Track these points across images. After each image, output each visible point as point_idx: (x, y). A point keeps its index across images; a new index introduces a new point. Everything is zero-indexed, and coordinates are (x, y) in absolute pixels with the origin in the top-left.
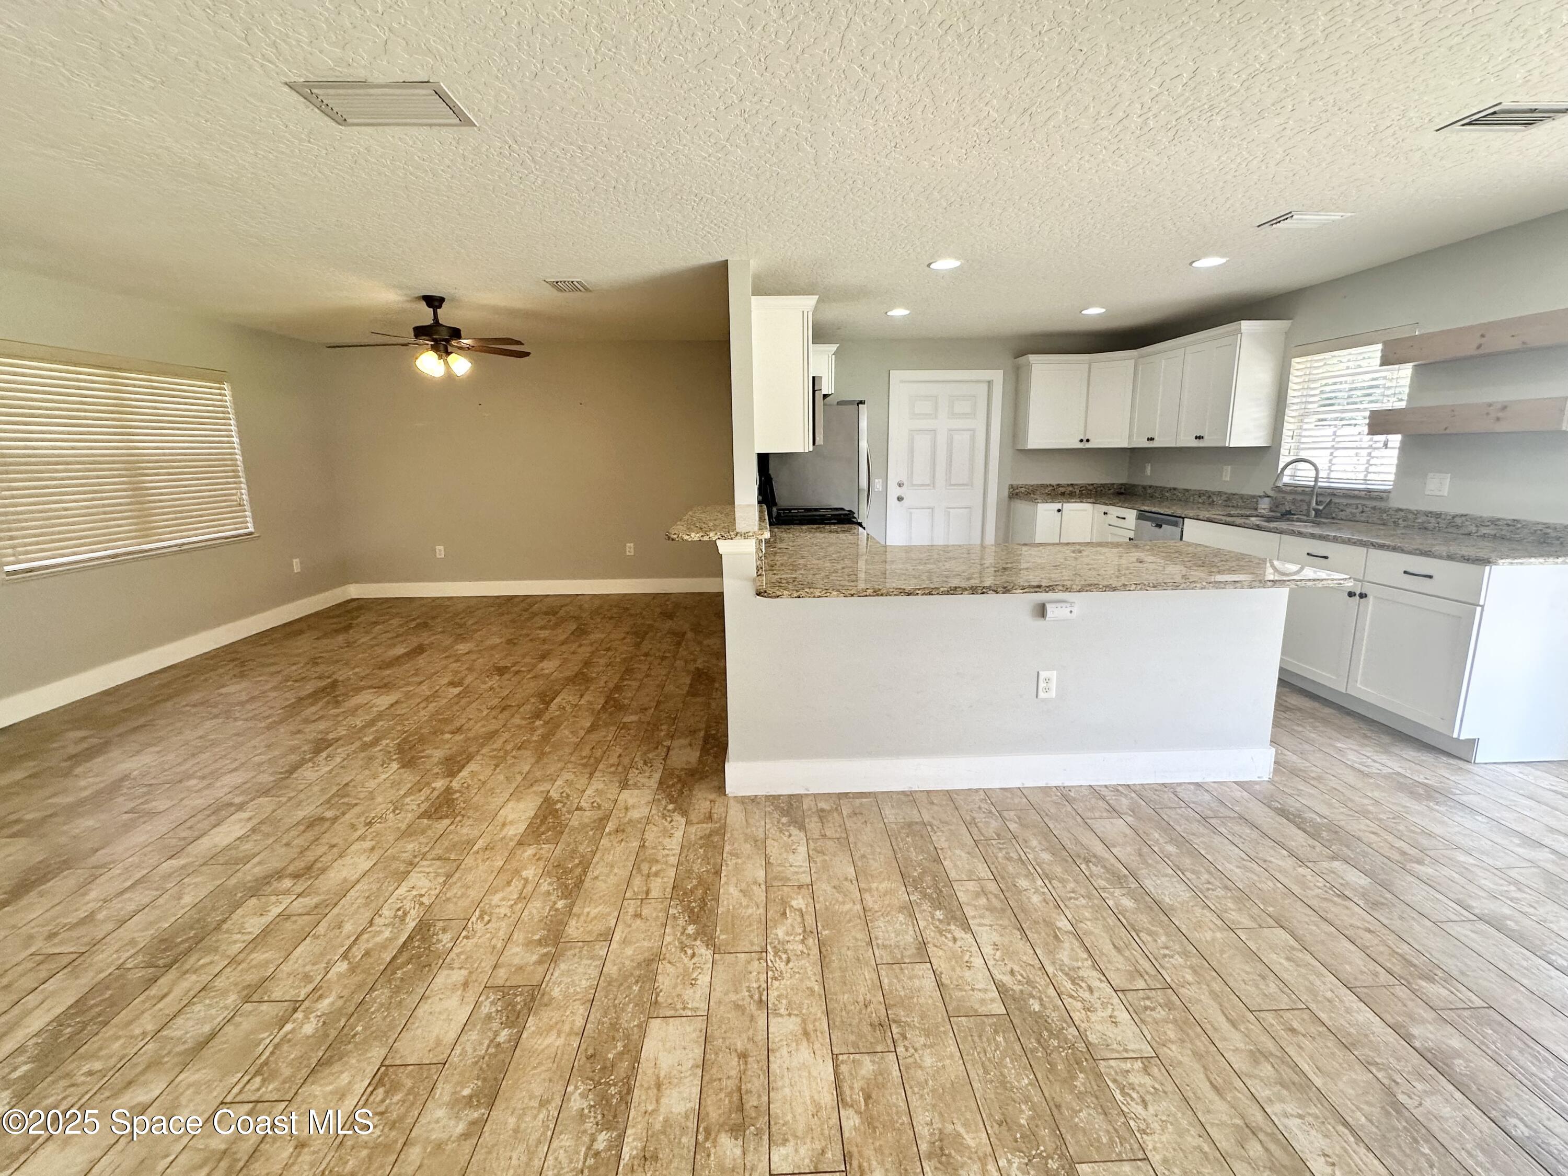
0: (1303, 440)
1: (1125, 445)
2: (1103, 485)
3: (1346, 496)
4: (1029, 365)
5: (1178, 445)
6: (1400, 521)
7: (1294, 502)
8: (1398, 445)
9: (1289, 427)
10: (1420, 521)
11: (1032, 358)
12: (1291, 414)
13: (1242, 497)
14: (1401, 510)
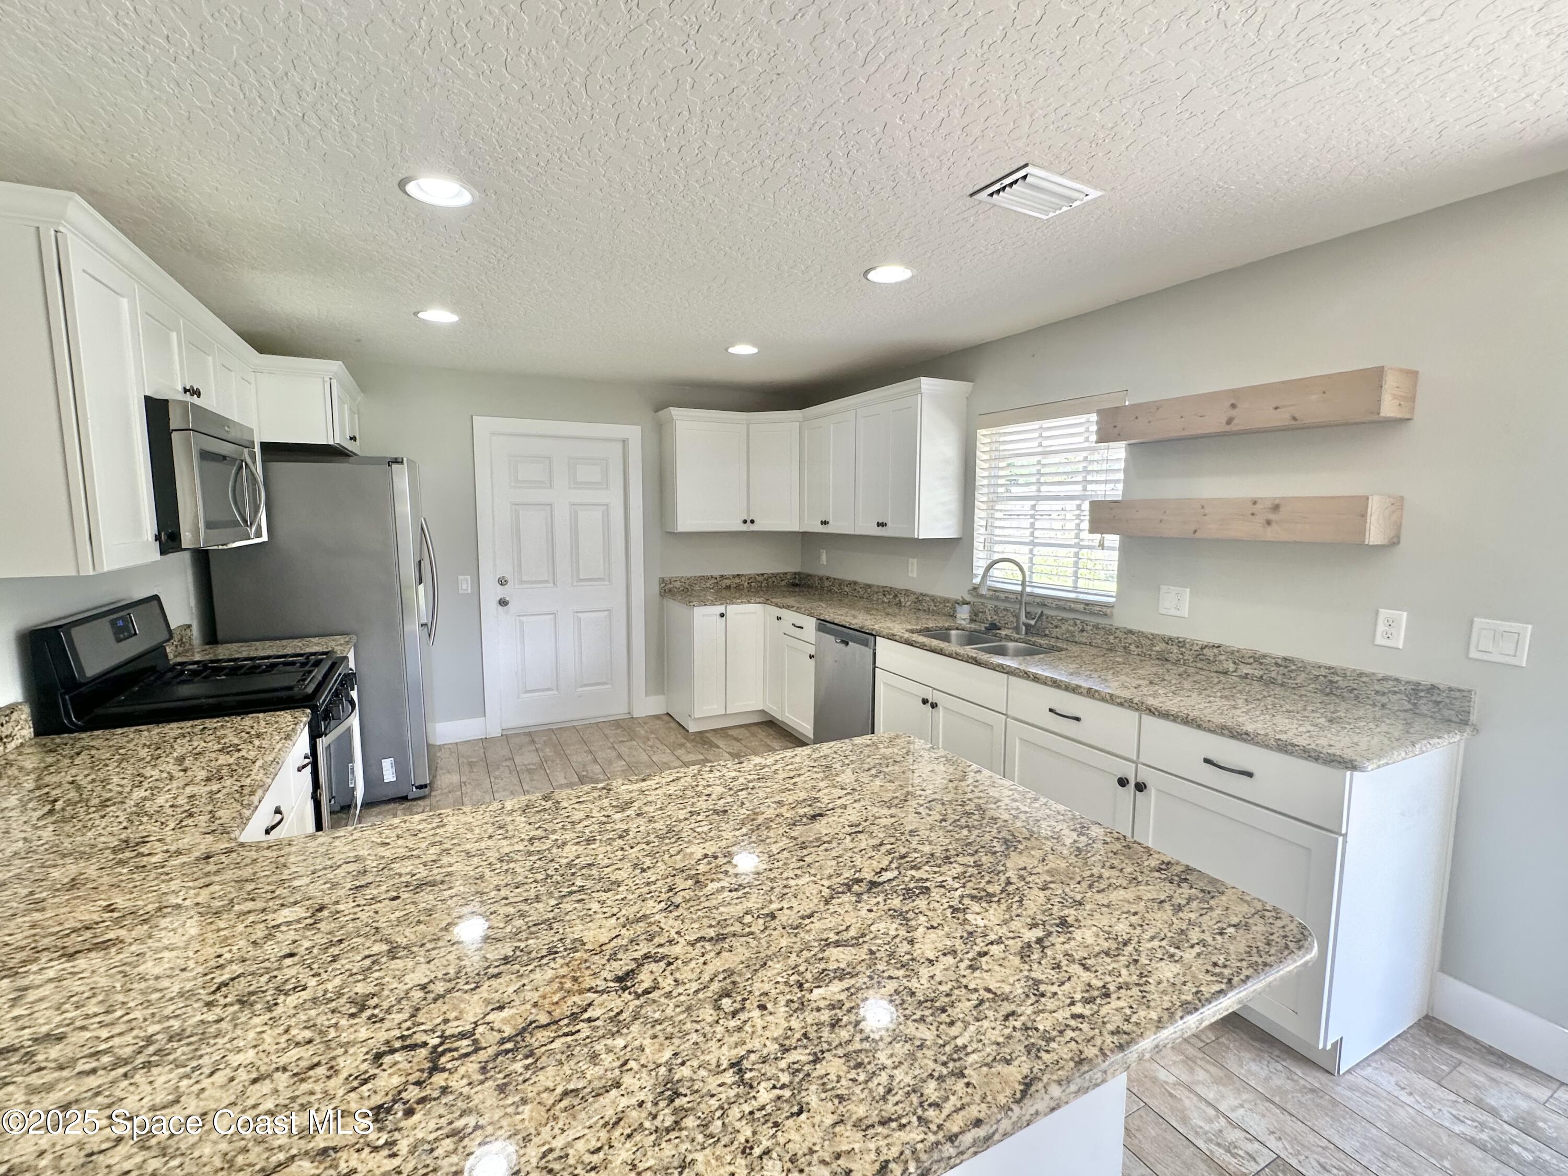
0: (997, 531)
1: (796, 528)
2: (775, 575)
3: (1058, 608)
4: (671, 421)
5: (857, 533)
6: (1132, 647)
7: (996, 610)
8: (1117, 544)
9: (980, 515)
10: (1158, 648)
11: (675, 412)
12: (981, 498)
13: (933, 599)
14: (1131, 632)
